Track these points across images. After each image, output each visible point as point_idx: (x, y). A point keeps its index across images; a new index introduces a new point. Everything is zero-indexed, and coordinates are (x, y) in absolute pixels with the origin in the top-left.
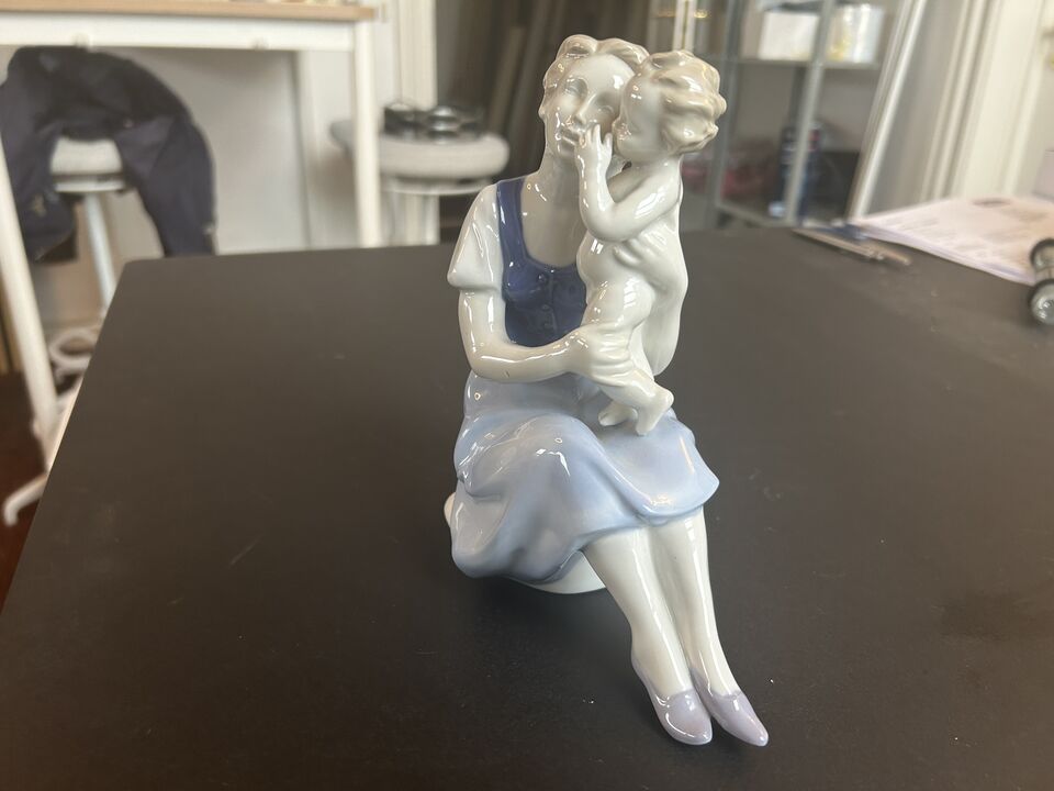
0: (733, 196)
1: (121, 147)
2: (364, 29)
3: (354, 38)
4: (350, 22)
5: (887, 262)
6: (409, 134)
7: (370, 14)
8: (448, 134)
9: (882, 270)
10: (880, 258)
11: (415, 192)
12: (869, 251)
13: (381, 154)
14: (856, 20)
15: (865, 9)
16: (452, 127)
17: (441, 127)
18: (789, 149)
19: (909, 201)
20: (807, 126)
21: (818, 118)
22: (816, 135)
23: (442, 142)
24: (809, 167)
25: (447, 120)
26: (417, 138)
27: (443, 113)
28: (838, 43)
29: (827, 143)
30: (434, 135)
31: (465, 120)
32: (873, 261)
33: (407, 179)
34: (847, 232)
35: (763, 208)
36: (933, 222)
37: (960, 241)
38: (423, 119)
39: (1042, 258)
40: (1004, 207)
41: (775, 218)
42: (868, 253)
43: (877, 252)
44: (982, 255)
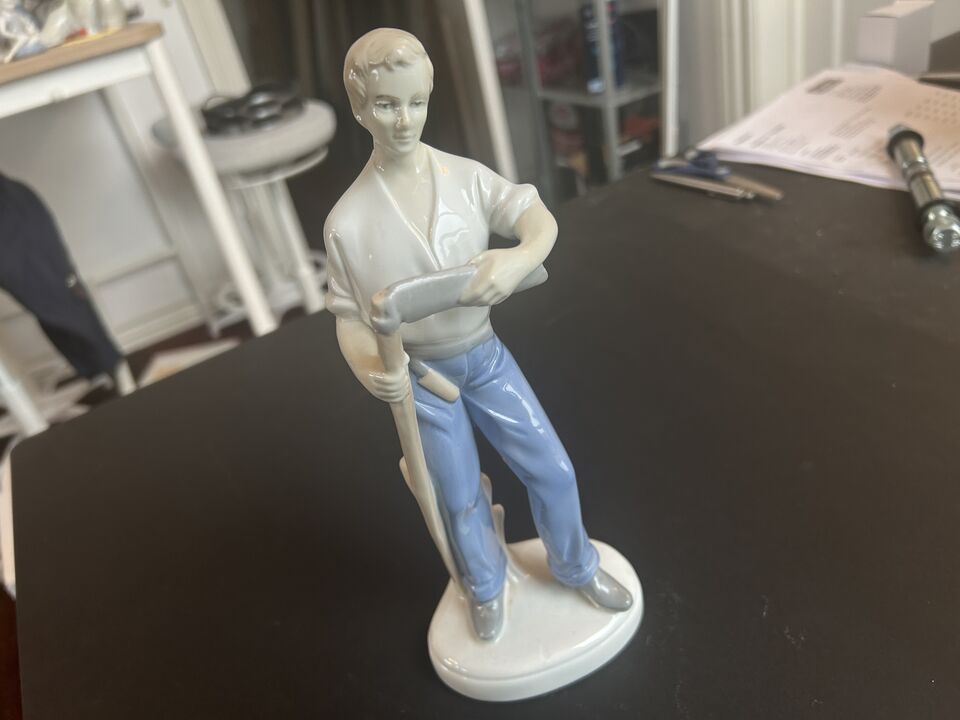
0: (550, 83)
2: (156, 47)
3: (149, 59)
4: (141, 45)
5: (759, 199)
6: (234, 129)
7: (157, 30)
8: (272, 119)
10: (750, 196)
11: (259, 184)
13: (213, 158)
16: (274, 110)
17: (263, 114)
18: (592, 26)
22: (612, 5)
23: (269, 129)
24: (615, 38)
25: (265, 105)
26: (243, 131)
27: (260, 99)
29: (622, 8)
30: (258, 124)
31: (284, 99)
32: (744, 201)
33: (250, 174)
34: (706, 166)
35: (582, 87)
36: (780, 128)
37: (813, 147)
38: (243, 111)
39: (906, 157)
40: (838, 88)
41: (597, 94)
42: (738, 193)
43: (747, 190)
44: (840, 159)
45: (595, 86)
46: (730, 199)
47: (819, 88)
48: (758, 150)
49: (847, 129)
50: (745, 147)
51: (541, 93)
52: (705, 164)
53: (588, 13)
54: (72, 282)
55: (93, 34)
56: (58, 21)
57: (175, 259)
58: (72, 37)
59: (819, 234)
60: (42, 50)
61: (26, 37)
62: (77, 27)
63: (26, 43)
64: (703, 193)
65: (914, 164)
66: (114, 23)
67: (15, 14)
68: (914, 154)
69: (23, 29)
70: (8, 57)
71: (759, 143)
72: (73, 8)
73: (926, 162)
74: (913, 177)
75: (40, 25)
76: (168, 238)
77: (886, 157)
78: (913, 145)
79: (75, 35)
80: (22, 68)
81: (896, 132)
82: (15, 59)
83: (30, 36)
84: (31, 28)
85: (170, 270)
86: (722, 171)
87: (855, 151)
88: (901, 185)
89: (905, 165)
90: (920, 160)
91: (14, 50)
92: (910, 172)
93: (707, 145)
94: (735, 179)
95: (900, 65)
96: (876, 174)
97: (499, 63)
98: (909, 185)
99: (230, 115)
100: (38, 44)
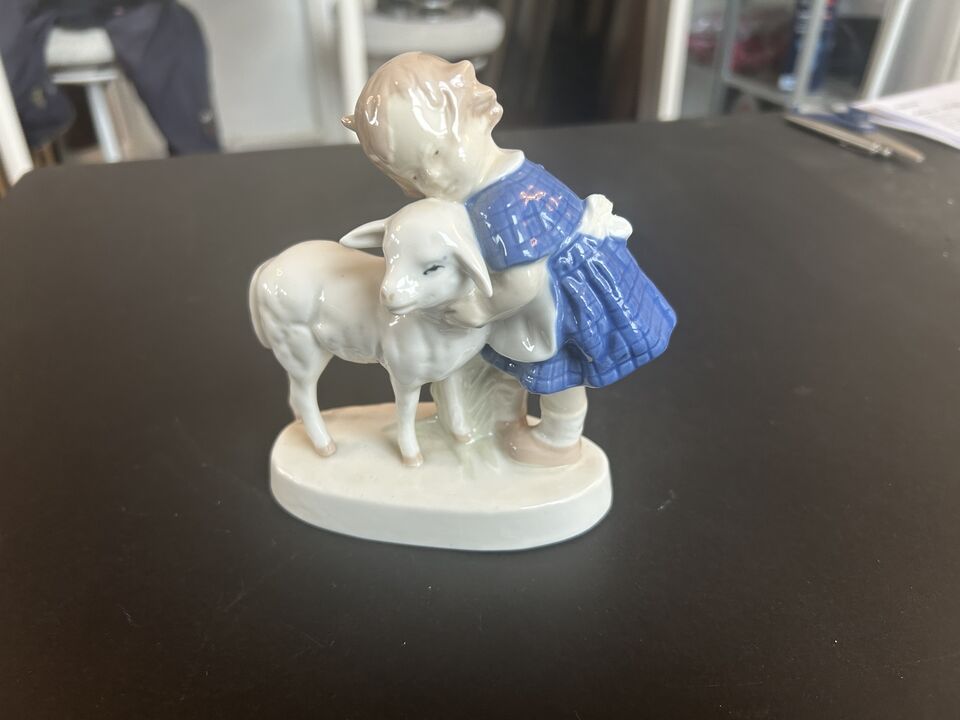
0: (742, 69)
1: (113, 35)
5: (895, 159)
6: (401, 13)
8: (440, 12)
9: (889, 169)
10: (887, 152)
12: (874, 144)
13: (367, 35)
16: (443, 4)
17: (433, 5)
18: (804, 16)
19: (930, 80)
23: (435, 21)
24: (825, 36)
26: (408, 16)
29: (845, 9)
30: (426, 13)
32: (878, 157)
34: (852, 120)
35: (773, 82)
36: (957, 105)
41: (786, 93)
42: (874, 148)
43: (886, 148)
45: (786, 83)
46: (862, 153)
48: (921, 119)
50: (908, 113)
51: (728, 77)
54: (206, 118)
64: (834, 141)
71: (923, 113)
86: (866, 126)
94: (877, 136)
97: (693, 39)
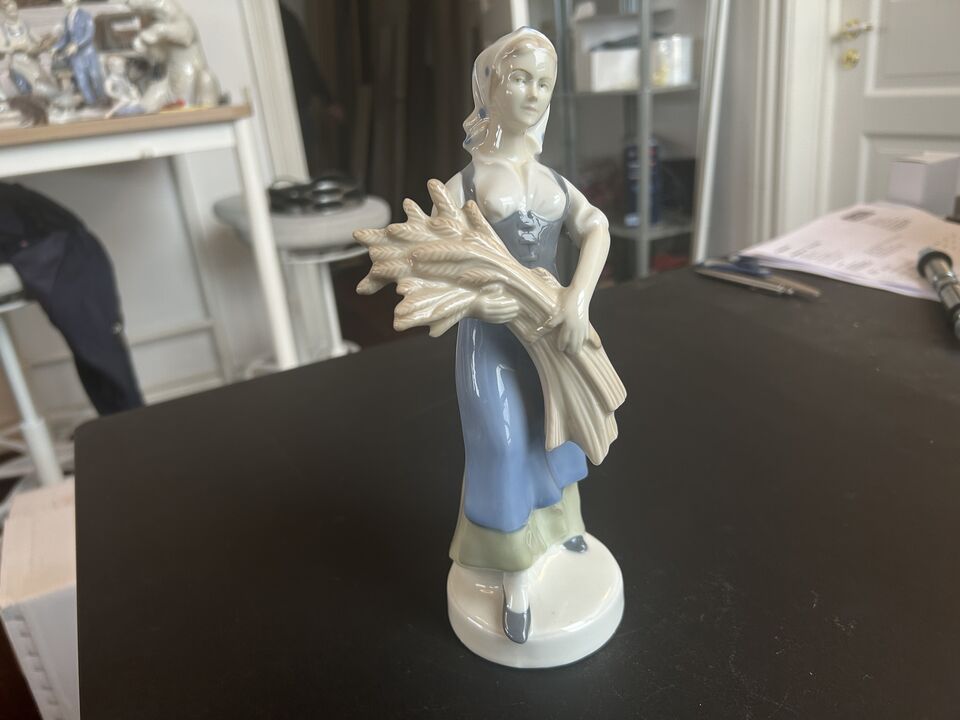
2: (243, 125)
3: (236, 135)
4: (230, 121)
5: (798, 296)
6: (297, 210)
7: (246, 111)
8: (333, 205)
10: (790, 292)
11: (311, 263)
12: (779, 286)
14: (670, 48)
15: (676, 40)
16: (337, 198)
17: (325, 200)
18: (634, 166)
20: (646, 144)
21: (655, 136)
22: (655, 149)
23: (328, 213)
24: (654, 179)
25: (328, 192)
26: (304, 212)
27: (325, 186)
28: (659, 70)
29: (663, 155)
30: (320, 208)
31: (347, 189)
32: (784, 296)
33: (301, 252)
34: (748, 267)
35: (619, 220)
36: (817, 244)
37: (849, 260)
38: (308, 194)
39: (935, 272)
40: (870, 218)
41: (633, 227)
42: (780, 289)
43: (787, 287)
44: (874, 272)
45: (631, 220)
46: (772, 294)
47: (854, 217)
48: (797, 259)
49: (879, 250)
50: (785, 255)
52: (747, 265)
53: (631, 154)
54: (117, 329)
55: (187, 108)
56: (159, 92)
57: (210, 331)
58: (169, 106)
59: (856, 326)
60: (140, 112)
61: (128, 99)
62: (174, 100)
63: (127, 105)
64: (746, 287)
65: (943, 276)
66: (208, 101)
67: (123, 80)
68: (944, 270)
69: (127, 92)
70: (108, 114)
71: (797, 254)
72: (173, 84)
73: (955, 276)
74: (943, 287)
75: (142, 92)
76: (207, 311)
77: (917, 274)
78: (944, 264)
79: (172, 105)
80: (119, 125)
81: (925, 253)
82: (115, 116)
83: (132, 99)
84: (134, 92)
85: (203, 341)
86: (764, 272)
87: (887, 267)
88: (933, 296)
89: (935, 278)
90: (950, 274)
91: (116, 108)
92: (941, 283)
93: (750, 252)
94: (776, 278)
95: (928, 206)
96: (909, 286)
98: (939, 294)
99: (295, 196)
100: (138, 107)
